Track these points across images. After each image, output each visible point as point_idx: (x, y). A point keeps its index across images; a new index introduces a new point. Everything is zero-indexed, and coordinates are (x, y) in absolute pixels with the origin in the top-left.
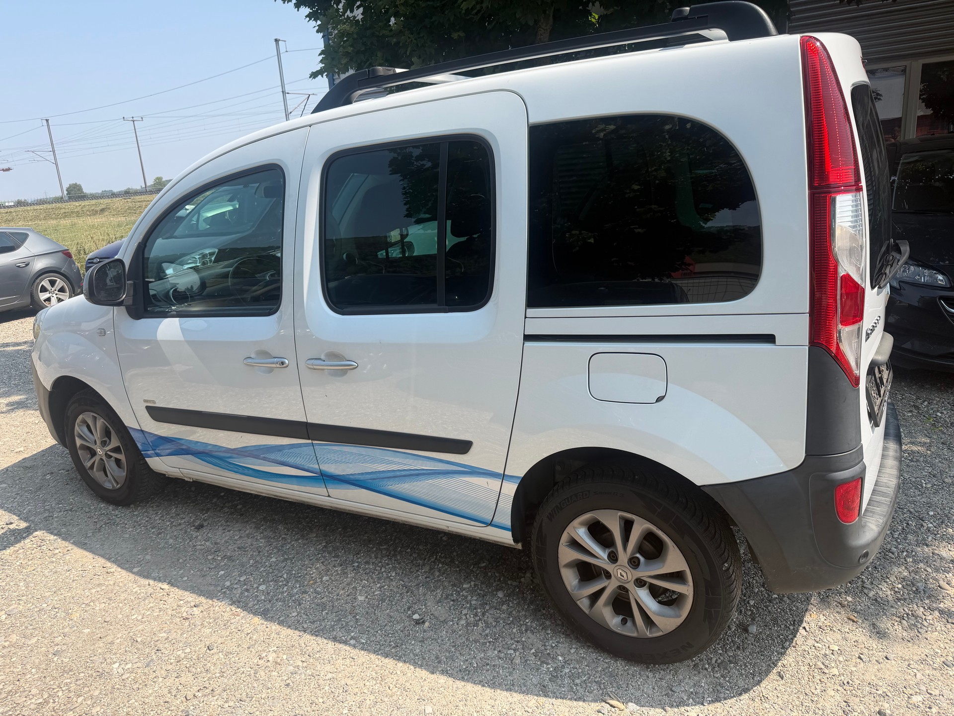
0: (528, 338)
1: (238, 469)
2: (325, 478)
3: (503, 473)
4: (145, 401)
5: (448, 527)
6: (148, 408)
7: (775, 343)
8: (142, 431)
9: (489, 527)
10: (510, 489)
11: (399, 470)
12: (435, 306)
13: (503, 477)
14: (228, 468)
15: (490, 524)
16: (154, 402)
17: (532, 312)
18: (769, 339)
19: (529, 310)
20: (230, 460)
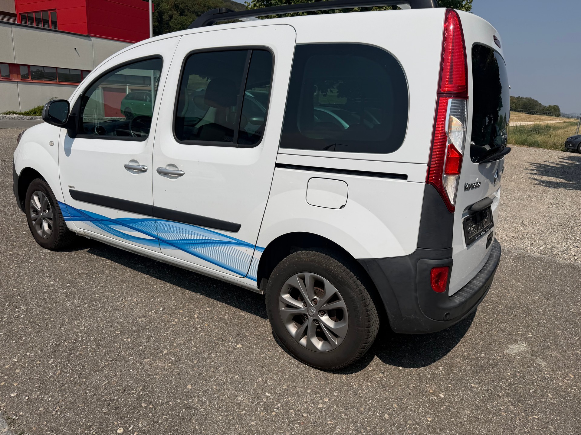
0: (278, 165)
1: (114, 232)
2: (160, 241)
3: (255, 245)
4: (70, 187)
5: (223, 277)
6: (70, 191)
7: (407, 180)
8: (65, 204)
9: (245, 278)
10: (258, 255)
11: (200, 239)
12: (232, 143)
13: (255, 247)
14: (109, 231)
15: (246, 276)
16: (73, 187)
17: (282, 150)
18: (404, 177)
19: (280, 149)
20: (110, 226)
